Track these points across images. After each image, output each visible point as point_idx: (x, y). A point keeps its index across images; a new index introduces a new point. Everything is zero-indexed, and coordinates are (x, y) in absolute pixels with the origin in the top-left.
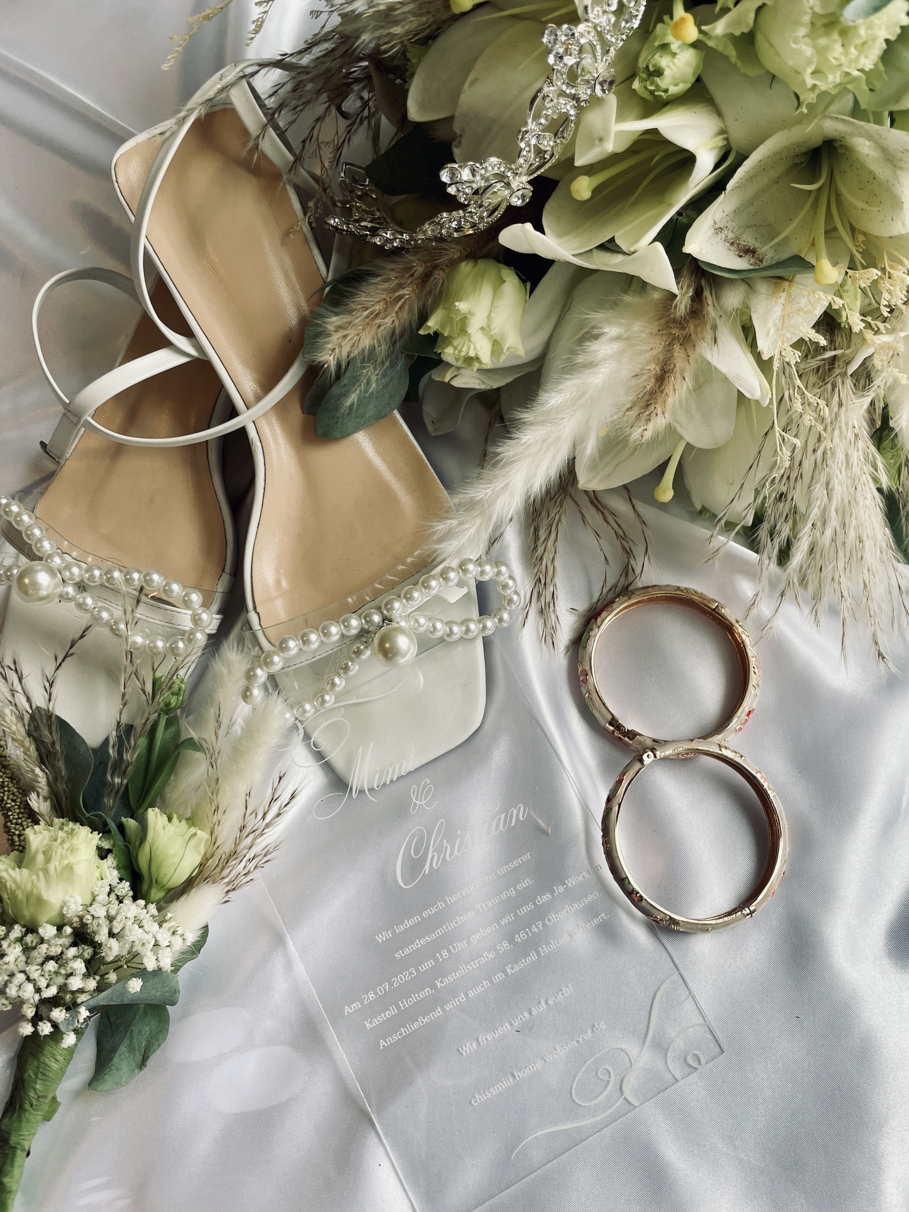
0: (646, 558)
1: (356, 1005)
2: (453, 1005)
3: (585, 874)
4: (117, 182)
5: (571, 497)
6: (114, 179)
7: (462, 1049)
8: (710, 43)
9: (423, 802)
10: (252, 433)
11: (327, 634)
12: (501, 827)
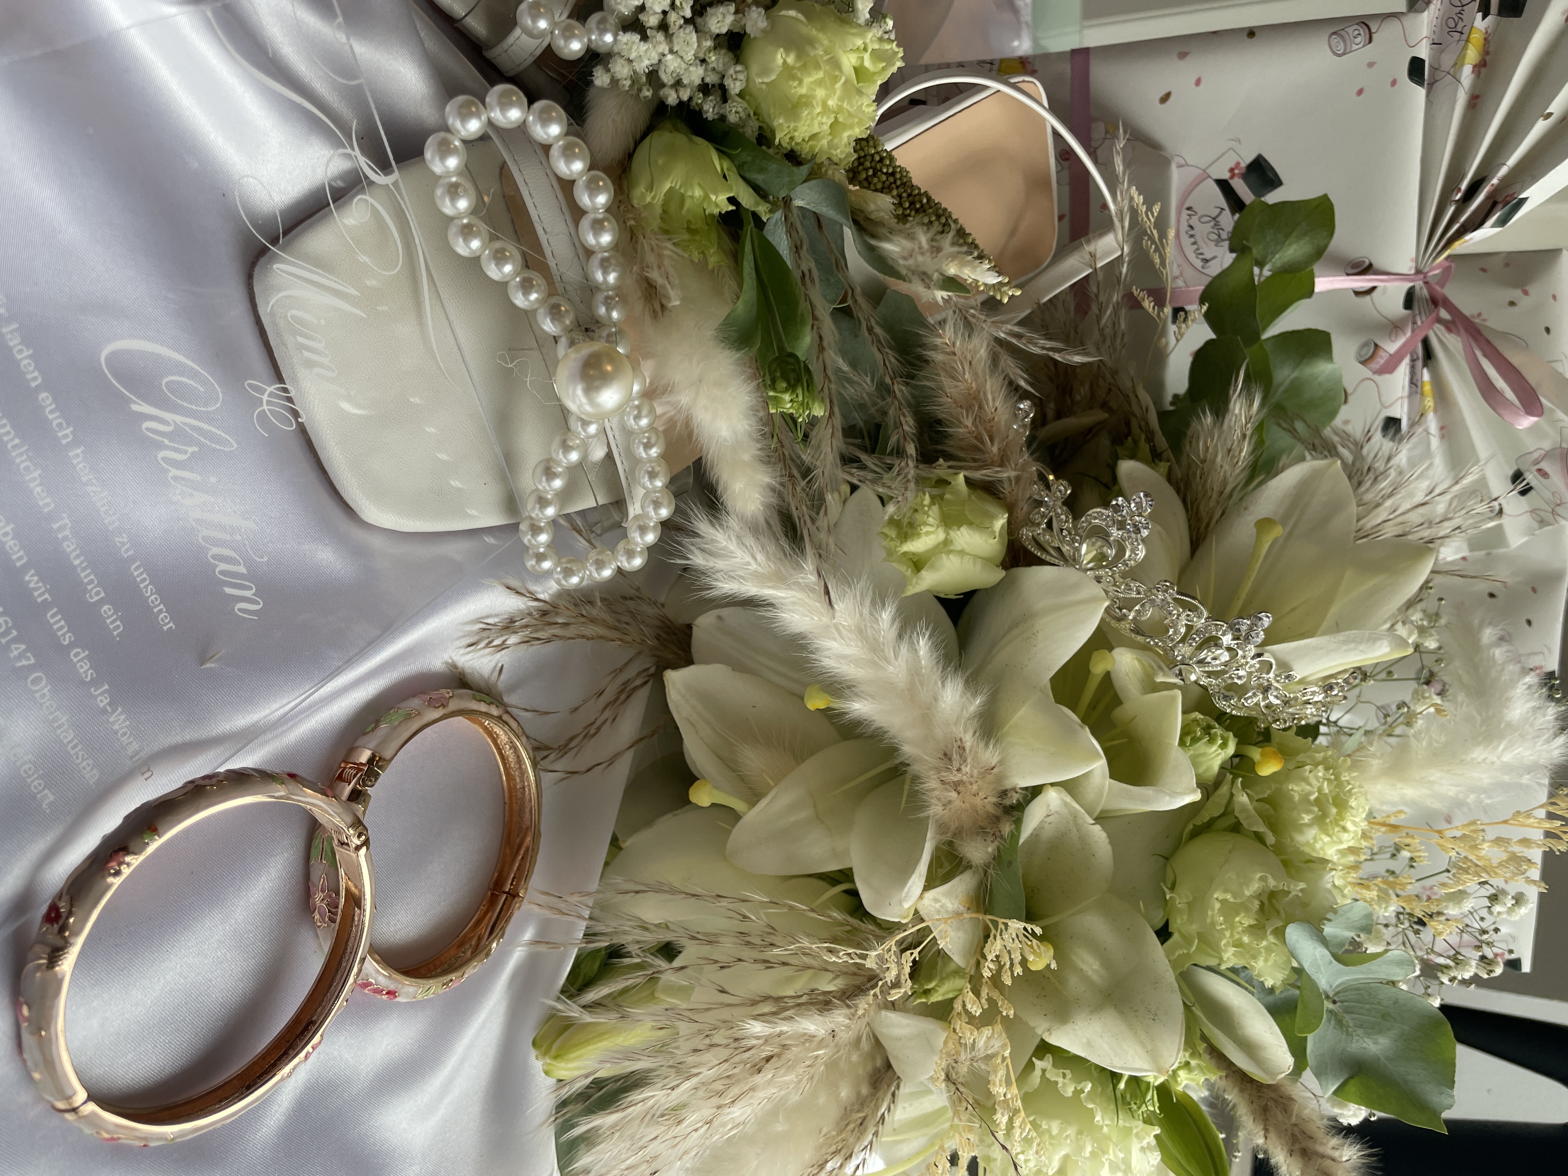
3: (135, 746)
8: (1224, 789)
9: (265, 407)
11: (606, 266)
12: (223, 566)
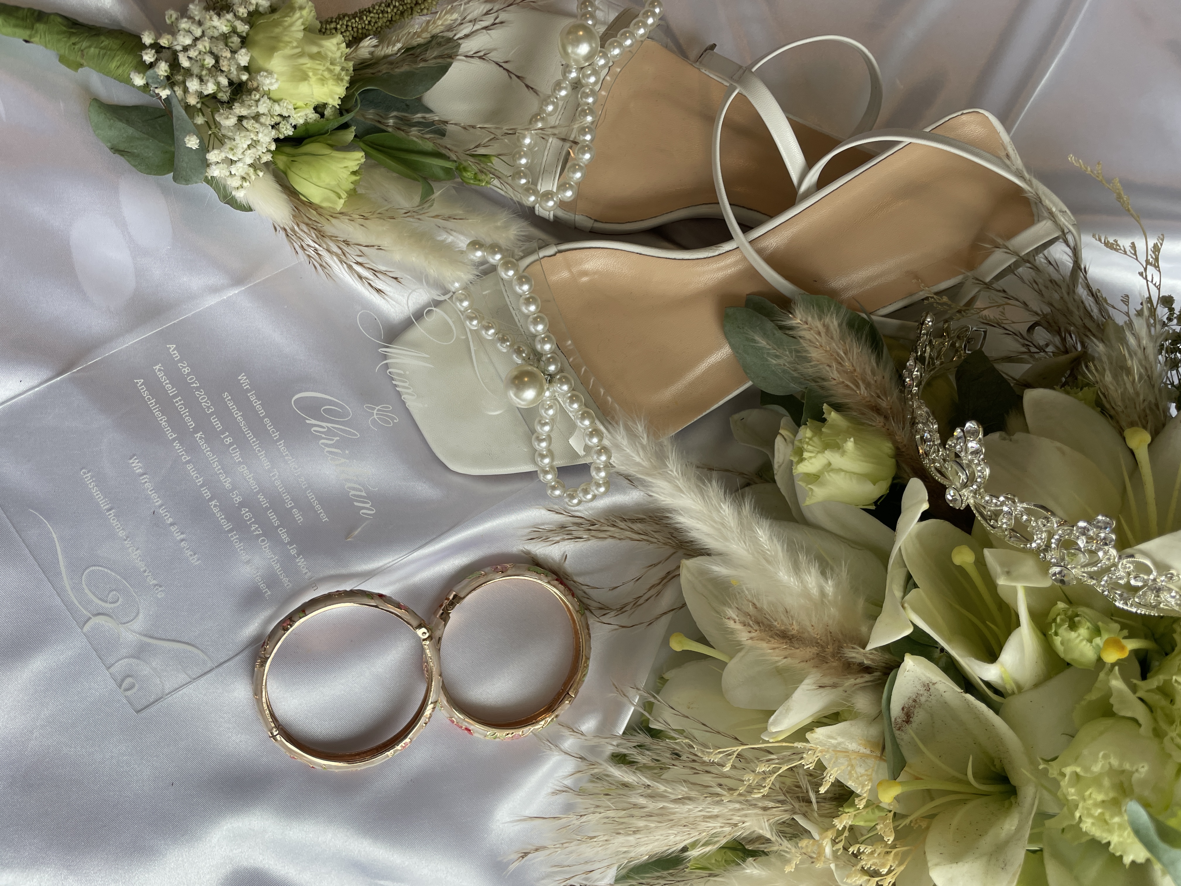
0: (617, 627)
1: (176, 355)
2: (179, 449)
3: (309, 574)
4: (962, 114)
5: (674, 553)
6: (965, 112)
7: (136, 459)
8: (1102, 675)
9: (375, 416)
10: (727, 247)
11: (535, 322)
12: (353, 492)
